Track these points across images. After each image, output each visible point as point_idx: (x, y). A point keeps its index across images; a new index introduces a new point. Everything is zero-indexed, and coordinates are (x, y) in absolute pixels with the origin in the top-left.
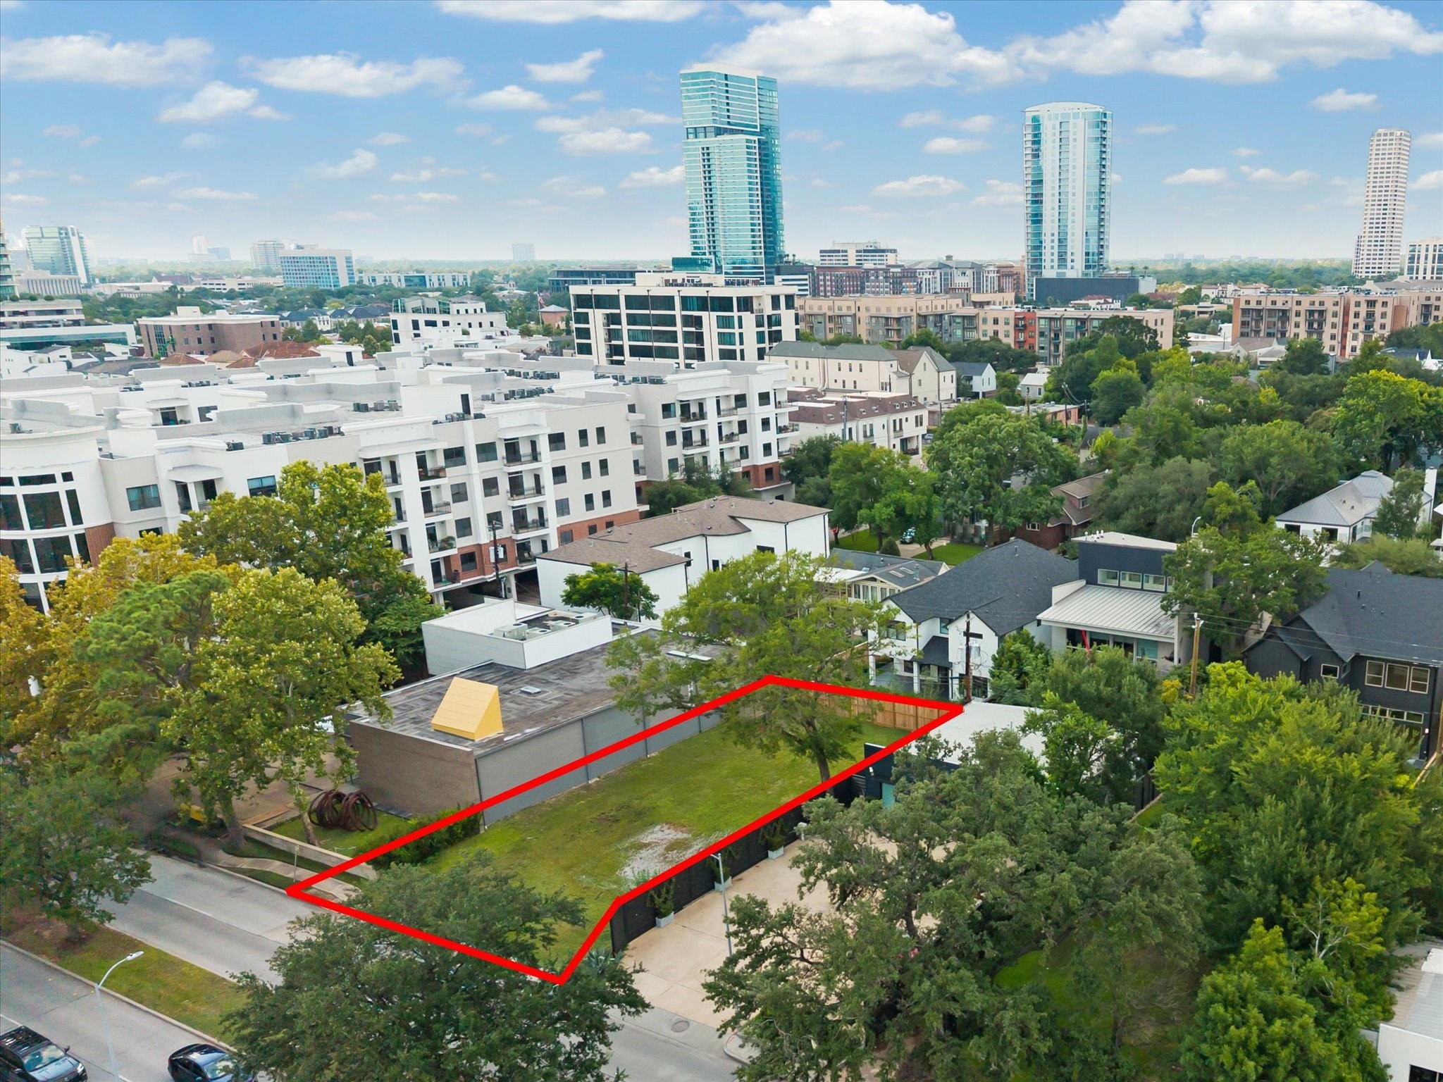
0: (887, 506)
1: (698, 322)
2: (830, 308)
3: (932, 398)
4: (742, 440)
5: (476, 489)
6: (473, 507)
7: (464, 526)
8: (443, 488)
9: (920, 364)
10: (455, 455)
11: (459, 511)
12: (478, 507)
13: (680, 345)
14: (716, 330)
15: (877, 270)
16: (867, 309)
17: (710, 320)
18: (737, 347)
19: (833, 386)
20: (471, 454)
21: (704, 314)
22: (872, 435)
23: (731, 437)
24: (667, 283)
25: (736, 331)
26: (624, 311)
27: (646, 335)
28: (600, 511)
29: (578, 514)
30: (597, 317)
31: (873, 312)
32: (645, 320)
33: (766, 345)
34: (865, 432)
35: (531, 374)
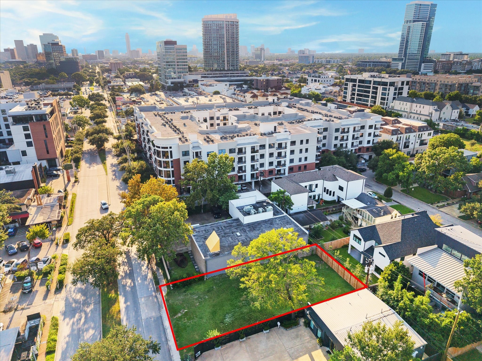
0: (394, 174)
1: (377, 88)
2: (428, 80)
3: (448, 118)
4: (361, 139)
5: (267, 156)
6: (265, 160)
7: (262, 165)
8: (257, 156)
9: (446, 107)
10: (263, 147)
11: (261, 161)
12: (267, 160)
13: (370, 95)
14: (381, 91)
15: (457, 62)
16: (441, 81)
17: (380, 88)
18: (386, 97)
19: (413, 111)
20: (267, 146)
21: (379, 86)
22: (409, 138)
23: (357, 138)
24: (372, 76)
25: (387, 92)
26: (357, 84)
27: (362, 91)
28: (303, 162)
29: (296, 163)
30: (350, 84)
31: (442, 82)
32: (362, 87)
33: (396, 96)
34: (406, 138)
35: (310, 112)
